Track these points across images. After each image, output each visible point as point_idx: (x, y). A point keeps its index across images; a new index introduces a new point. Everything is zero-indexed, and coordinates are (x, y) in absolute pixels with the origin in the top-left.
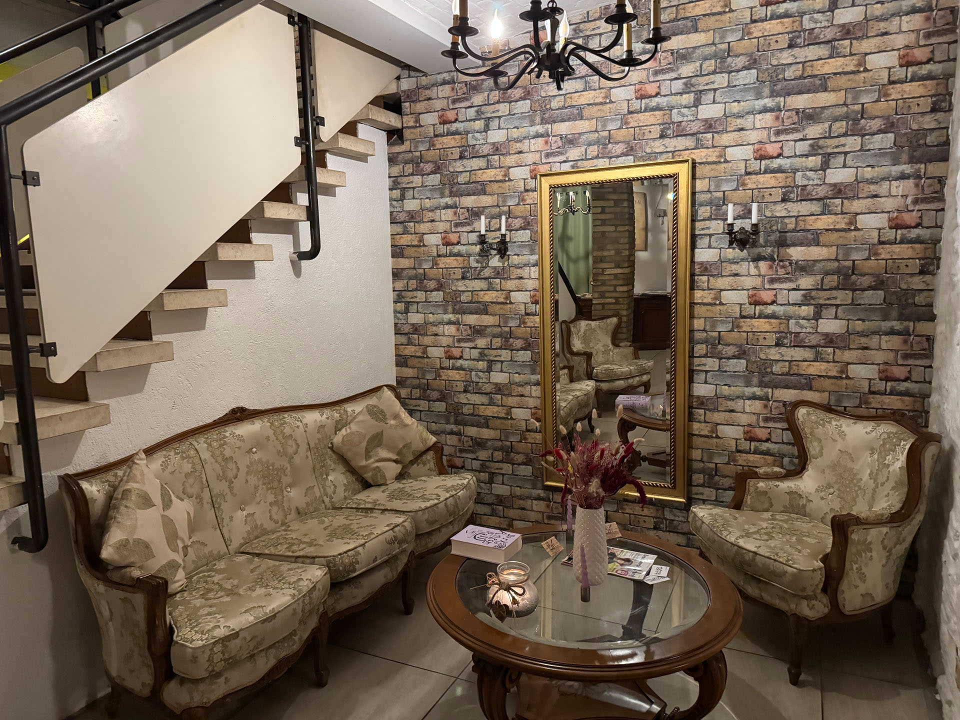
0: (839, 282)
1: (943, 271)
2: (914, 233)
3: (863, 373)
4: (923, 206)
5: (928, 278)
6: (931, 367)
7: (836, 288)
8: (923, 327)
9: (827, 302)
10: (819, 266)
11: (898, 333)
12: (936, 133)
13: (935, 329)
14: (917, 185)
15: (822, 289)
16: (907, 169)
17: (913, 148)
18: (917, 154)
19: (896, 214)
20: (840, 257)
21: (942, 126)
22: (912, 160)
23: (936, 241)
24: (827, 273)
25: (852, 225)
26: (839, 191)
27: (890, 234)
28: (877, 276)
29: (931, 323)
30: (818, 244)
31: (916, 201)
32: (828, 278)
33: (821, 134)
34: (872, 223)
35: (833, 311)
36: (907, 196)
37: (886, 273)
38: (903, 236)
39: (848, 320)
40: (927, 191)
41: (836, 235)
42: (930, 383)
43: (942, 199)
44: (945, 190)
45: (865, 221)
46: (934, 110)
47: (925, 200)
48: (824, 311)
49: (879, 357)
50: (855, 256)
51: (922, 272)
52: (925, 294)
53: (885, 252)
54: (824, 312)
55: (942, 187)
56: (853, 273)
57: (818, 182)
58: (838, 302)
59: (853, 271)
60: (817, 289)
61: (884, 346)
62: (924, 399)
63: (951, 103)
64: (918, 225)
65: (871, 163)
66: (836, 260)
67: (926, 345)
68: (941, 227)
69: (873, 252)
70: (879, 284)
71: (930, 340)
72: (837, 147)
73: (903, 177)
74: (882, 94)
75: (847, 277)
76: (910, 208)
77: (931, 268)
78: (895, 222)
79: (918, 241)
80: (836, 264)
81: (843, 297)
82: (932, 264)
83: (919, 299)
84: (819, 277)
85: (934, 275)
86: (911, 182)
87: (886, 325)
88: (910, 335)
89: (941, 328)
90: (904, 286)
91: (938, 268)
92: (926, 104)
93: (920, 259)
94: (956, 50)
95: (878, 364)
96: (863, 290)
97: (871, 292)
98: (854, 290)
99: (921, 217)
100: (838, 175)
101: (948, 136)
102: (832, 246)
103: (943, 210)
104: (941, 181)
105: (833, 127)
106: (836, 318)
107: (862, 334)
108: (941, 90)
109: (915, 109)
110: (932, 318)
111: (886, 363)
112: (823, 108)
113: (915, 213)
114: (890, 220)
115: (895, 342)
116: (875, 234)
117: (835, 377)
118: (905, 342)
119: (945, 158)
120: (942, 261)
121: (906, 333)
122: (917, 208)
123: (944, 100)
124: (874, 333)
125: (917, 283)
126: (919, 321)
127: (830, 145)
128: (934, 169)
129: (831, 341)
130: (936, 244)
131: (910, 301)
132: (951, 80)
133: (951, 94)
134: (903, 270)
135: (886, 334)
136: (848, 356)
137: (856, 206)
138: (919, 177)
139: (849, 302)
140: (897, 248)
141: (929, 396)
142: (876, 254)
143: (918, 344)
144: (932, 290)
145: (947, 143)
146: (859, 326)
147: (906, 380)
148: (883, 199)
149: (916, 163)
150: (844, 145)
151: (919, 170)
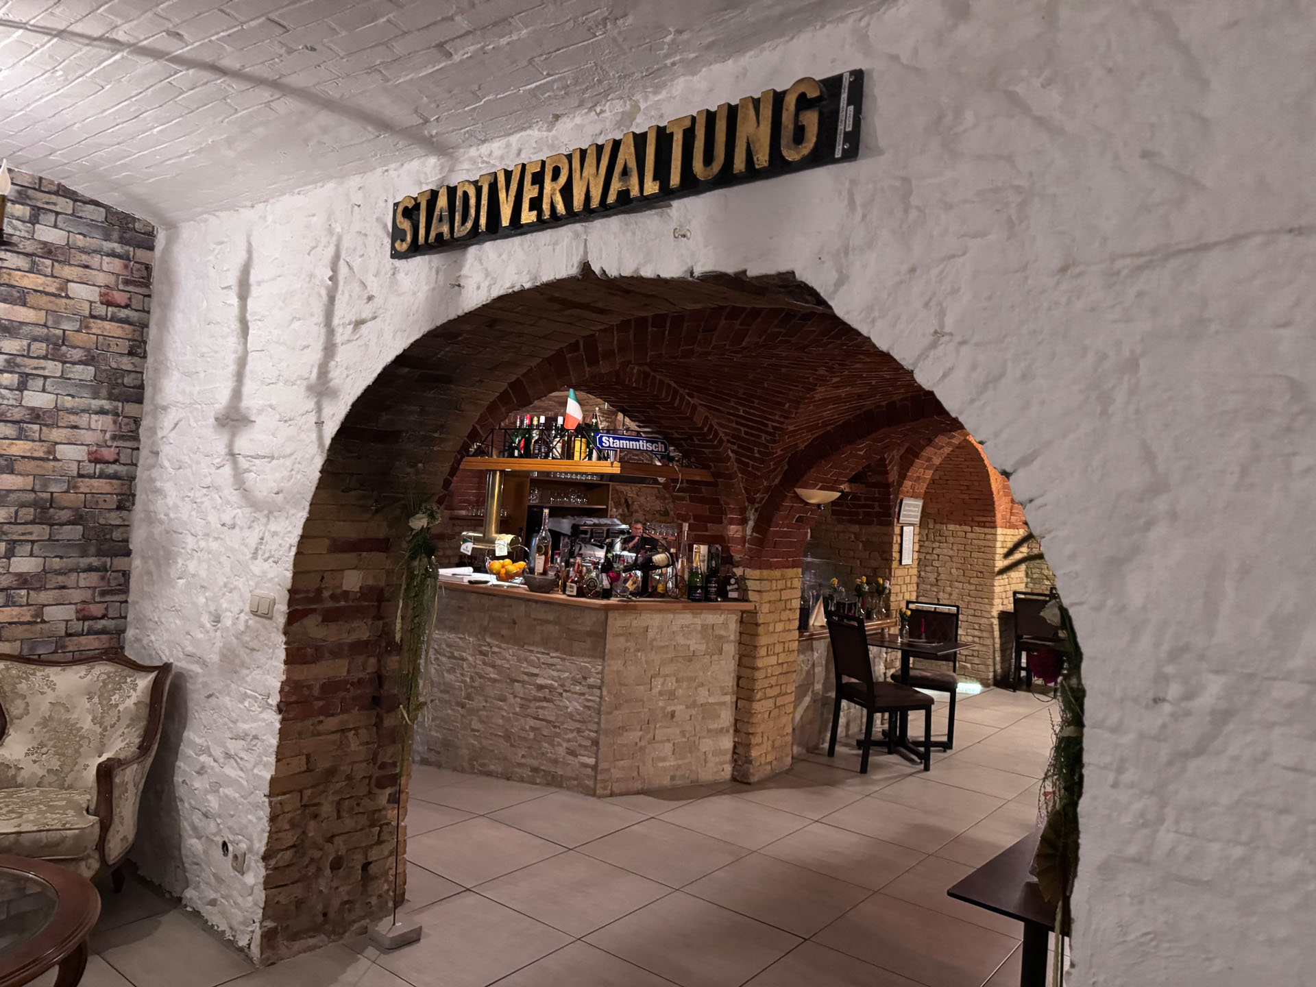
0: (35, 515)
1: (138, 506)
2: (112, 469)
3: (59, 615)
4: (120, 443)
5: (124, 513)
6: (126, 602)
7: (33, 522)
8: (119, 563)
9: (22, 538)
10: (12, 497)
11: (96, 569)
12: (133, 376)
13: (131, 564)
14: (115, 422)
15: (16, 523)
16: (107, 405)
17: (113, 386)
18: (116, 391)
19: (95, 448)
20: (37, 488)
21: (138, 370)
22: (110, 397)
23: (132, 478)
24: (23, 505)
25: (51, 455)
26: (36, 415)
27: (89, 468)
28: (76, 510)
29: (126, 559)
30: (12, 472)
31: (114, 438)
32: (23, 511)
33: (19, 351)
34: (71, 454)
35: (28, 547)
36: (105, 431)
37: (85, 507)
38: (102, 472)
39: (45, 557)
40: (125, 429)
41: (34, 463)
42: (125, 618)
43: (136, 438)
44: (140, 431)
45: (64, 451)
46: (131, 353)
47: (122, 438)
48: (18, 547)
49: (77, 596)
50: (54, 488)
51: (120, 507)
52: (121, 529)
53: (84, 485)
54: (18, 550)
55: (138, 428)
56: (51, 506)
57: (14, 403)
58: (34, 538)
59: (51, 505)
60: (11, 523)
61: (82, 584)
62: (119, 635)
63: (145, 352)
64: (115, 461)
65: (72, 392)
66: (33, 490)
67: (122, 580)
68: (136, 465)
69: (72, 486)
70: (78, 519)
71: (126, 575)
72: (36, 368)
73: (102, 412)
74: (83, 325)
75: (44, 509)
76: (109, 443)
77: (127, 504)
78: (94, 456)
79: (115, 476)
80: (33, 495)
81: (41, 532)
82: (128, 500)
83: (116, 535)
84: (13, 510)
85: (129, 511)
86: (109, 418)
87: (84, 562)
88: (107, 571)
89: (136, 563)
90: (102, 521)
91: (133, 504)
92: (124, 346)
93: (117, 495)
94: (149, 303)
95: (76, 604)
96: (62, 525)
97: (70, 527)
98: (52, 525)
99: (118, 454)
100: (36, 399)
101: (143, 380)
102: (28, 475)
103: (138, 449)
104: (137, 421)
105: (32, 347)
106: (31, 555)
107: (59, 573)
108: (137, 336)
109: (114, 348)
110: (128, 553)
111: (84, 602)
112: (22, 323)
113: (113, 449)
114: (89, 453)
115: (93, 579)
116: (74, 466)
117: (29, 623)
118: (103, 578)
119: (140, 401)
120: (137, 498)
121: (104, 569)
122: (115, 444)
123: (139, 347)
124: (71, 570)
125: (114, 518)
126: (116, 556)
127: (29, 365)
128: (131, 409)
129: (26, 581)
130: (131, 482)
131: (108, 537)
132: (145, 329)
133: (145, 343)
134: (102, 505)
135: (84, 571)
136: (43, 597)
137: (56, 434)
138: (117, 415)
139: (47, 537)
140: (96, 483)
141: (124, 631)
142: (75, 487)
143: (114, 580)
144: (128, 526)
145: (141, 387)
146: (56, 563)
147: (103, 617)
148: (83, 432)
149: (115, 400)
150: (44, 368)
151: (117, 408)
